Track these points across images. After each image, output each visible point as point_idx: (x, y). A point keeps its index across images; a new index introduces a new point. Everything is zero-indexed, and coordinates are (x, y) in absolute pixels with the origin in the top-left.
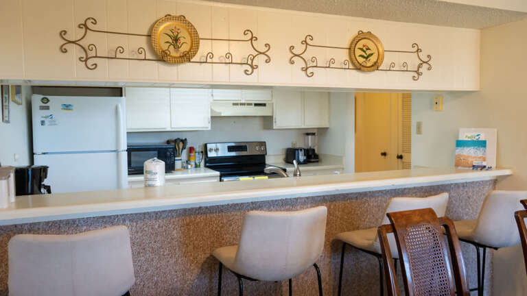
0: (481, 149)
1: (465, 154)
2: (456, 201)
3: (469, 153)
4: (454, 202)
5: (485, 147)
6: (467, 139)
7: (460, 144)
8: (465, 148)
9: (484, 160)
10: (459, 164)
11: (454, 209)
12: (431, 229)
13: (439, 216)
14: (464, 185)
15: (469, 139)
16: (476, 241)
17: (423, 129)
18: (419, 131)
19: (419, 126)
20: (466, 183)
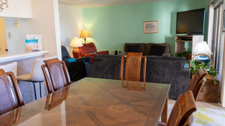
0: (36, 43)
1: (30, 45)
2: (27, 66)
3: (31, 45)
4: (26, 66)
5: (37, 42)
6: (30, 39)
7: (27, 41)
8: (29, 43)
9: (38, 47)
10: (27, 50)
11: (26, 69)
12: (2, 78)
13: (6, 72)
14: (30, 59)
15: (31, 39)
16: (33, 80)
17: (11, 35)
18: (10, 37)
19: (9, 34)
20: (31, 58)
